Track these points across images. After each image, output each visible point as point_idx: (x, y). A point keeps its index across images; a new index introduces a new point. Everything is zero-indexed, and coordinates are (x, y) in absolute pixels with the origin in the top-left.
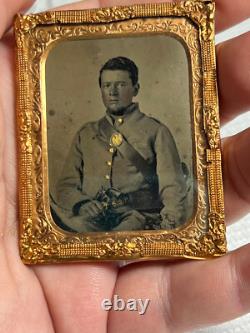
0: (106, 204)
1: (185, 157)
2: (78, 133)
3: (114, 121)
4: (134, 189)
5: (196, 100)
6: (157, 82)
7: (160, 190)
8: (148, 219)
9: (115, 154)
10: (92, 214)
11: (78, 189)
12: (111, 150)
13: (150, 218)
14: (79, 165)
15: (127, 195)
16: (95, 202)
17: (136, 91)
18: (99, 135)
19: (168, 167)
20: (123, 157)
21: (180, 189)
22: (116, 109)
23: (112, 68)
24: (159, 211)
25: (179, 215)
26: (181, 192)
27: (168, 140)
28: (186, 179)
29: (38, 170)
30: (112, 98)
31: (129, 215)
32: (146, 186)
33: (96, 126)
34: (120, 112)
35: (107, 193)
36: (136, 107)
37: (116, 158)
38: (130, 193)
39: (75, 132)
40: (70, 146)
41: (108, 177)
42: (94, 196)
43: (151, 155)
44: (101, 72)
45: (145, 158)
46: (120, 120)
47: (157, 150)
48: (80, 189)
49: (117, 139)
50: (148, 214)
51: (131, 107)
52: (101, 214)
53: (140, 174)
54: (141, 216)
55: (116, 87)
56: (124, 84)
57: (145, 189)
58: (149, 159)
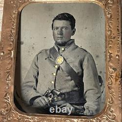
0: (50, 99)
1: (101, 72)
2: (37, 55)
3: (59, 49)
4: (68, 90)
6: (86, 28)
7: (85, 91)
8: (76, 109)
9: (58, 69)
10: (42, 105)
11: (34, 89)
12: (56, 67)
14: (36, 74)
15: (64, 94)
16: (44, 97)
17: (74, 32)
18: (49, 57)
19: (91, 78)
20: (63, 71)
21: (97, 91)
22: (60, 43)
23: (60, 19)
24: (83, 104)
25: (96, 107)
26: (97, 93)
27: (91, 62)
28: (101, 86)
31: (65, 106)
33: (48, 52)
34: (63, 44)
35: (52, 92)
36: (73, 41)
37: (58, 71)
38: (66, 93)
39: (35, 55)
41: (53, 82)
42: (43, 94)
43: (80, 70)
44: (53, 21)
45: (77, 72)
46: (63, 49)
47: (84, 68)
49: (60, 60)
50: (76, 106)
52: (47, 105)
53: (73, 81)
55: (61, 30)
56: (66, 28)
57: (75, 91)
58: (78, 73)
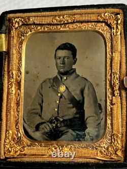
0: (54, 125)
1: (101, 100)
2: (42, 84)
3: (61, 78)
4: (70, 117)
5: (108, 68)
6: (87, 58)
7: (86, 118)
8: (77, 134)
9: (61, 97)
10: (46, 130)
11: (39, 116)
12: (59, 95)
13: (79, 135)
14: (41, 102)
15: (66, 120)
16: (49, 123)
17: (75, 62)
18: (52, 86)
19: (91, 105)
20: (65, 99)
21: (97, 118)
22: (63, 72)
23: (62, 49)
24: (84, 130)
25: (96, 133)
26: (97, 120)
27: (91, 90)
28: (101, 113)
29: (18, 104)
30: (62, 65)
31: (67, 132)
32: (78, 116)
33: (52, 81)
34: (66, 73)
35: (56, 118)
36: (74, 71)
37: (61, 99)
38: (68, 119)
39: (40, 84)
40: (36, 91)
41: (56, 110)
42: (48, 120)
43: (81, 98)
44: (56, 51)
45: (78, 100)
46: (65, 78)
47: (85, 95)
48: (40, 116)
49: (62, 89)
50: (77, 132)
51: (72, 71)
52: (51, 130)
53: (74, 109)
54: (74, 133)
55: (64, 59)
56: (68, 58)
57: (77, 118)
58: (80, 101)
